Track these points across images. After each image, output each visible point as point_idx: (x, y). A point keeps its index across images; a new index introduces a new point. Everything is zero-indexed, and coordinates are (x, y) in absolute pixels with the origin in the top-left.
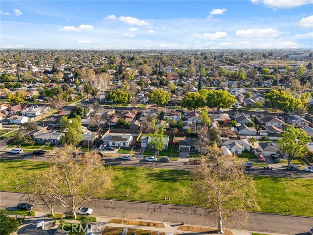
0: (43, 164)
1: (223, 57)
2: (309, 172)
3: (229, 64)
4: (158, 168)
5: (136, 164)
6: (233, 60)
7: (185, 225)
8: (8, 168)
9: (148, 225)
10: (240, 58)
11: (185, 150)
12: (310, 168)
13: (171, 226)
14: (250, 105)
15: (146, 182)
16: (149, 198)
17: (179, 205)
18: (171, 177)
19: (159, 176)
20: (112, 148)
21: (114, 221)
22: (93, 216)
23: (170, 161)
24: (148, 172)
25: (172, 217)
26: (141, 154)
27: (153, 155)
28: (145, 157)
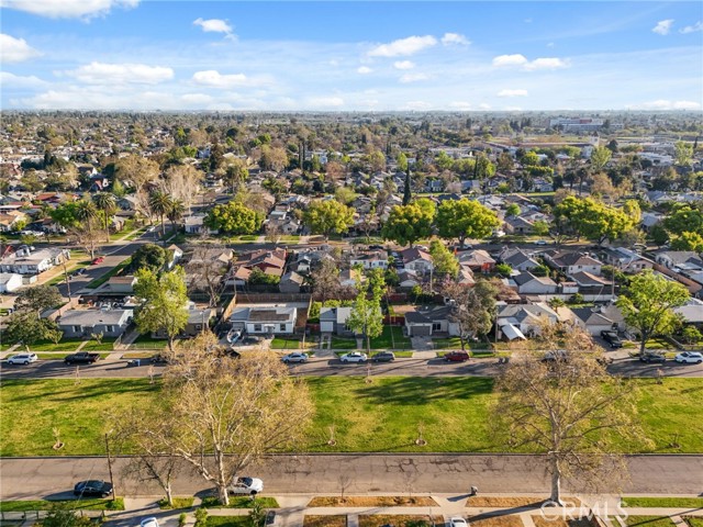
0: (101, 386)
1: (431, 129)
2: (685, 363)
3: (447, 144)
4: (377, 377)
5: (322, 369)
6: (455, 136)
7: (478, 495)
8: (12, 400)
9: (399, 502)
10: (466, 131)
11: (422, 333)
12: (685, 355)
13: (451, 500)
14: (521, 229)
15: (359, 408)
16: (381, 445)
17: (451, 454)
18: (411, 394)
19: (384, 394)
20: (257, 338)
21: (319, 503)
22: (267, 495)
23: (396, 359)
24: (356, 387)
25: (444, 480)
26: (325, 346)
27: (355, 347)
28: (337, 353)
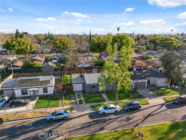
5: (87, 125)
20: (23, 101)
23: (143, 107)
26: (81, 102)
27: (104, 100)
28: (93, 107)
